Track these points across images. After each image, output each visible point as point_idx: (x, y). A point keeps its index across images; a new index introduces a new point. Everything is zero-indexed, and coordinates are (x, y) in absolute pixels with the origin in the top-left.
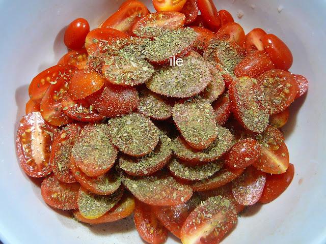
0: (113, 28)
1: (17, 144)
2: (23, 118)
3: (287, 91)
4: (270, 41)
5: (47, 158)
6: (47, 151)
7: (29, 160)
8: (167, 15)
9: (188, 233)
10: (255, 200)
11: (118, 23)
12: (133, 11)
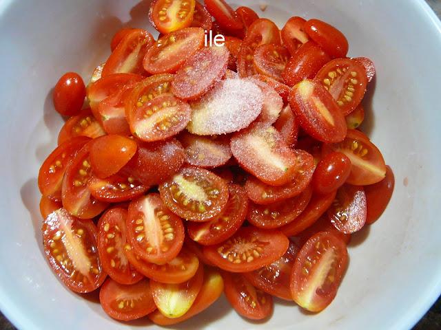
0: (117, 72)
1: (48, 259)
2: (43, 224)
3: (354, 81)
4: (314, 29)
5: (94, 263)
6: (90, 255)
7: (73, 274)
8: (180, 35)
9: (300, 290)
10: (362, 222)
11: (121, 64)
12: (134, 42)
